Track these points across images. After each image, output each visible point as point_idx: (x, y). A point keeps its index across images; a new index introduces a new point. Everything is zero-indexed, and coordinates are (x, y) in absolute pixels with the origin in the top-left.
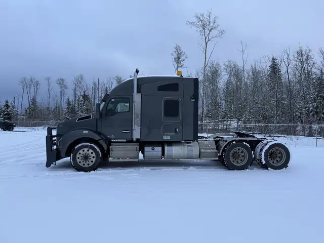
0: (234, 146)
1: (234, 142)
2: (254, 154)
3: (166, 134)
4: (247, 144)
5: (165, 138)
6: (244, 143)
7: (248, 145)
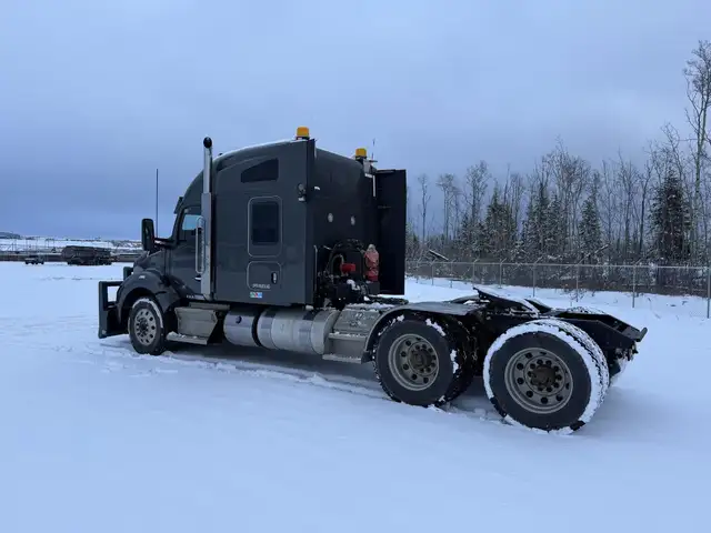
0: (401, 329)
1: (401, 318)
2: (457, 360)
3: (255, 285)
4: (435, 325)
5: (253, 295)
6: (429, 322)
7: (440, 329)
